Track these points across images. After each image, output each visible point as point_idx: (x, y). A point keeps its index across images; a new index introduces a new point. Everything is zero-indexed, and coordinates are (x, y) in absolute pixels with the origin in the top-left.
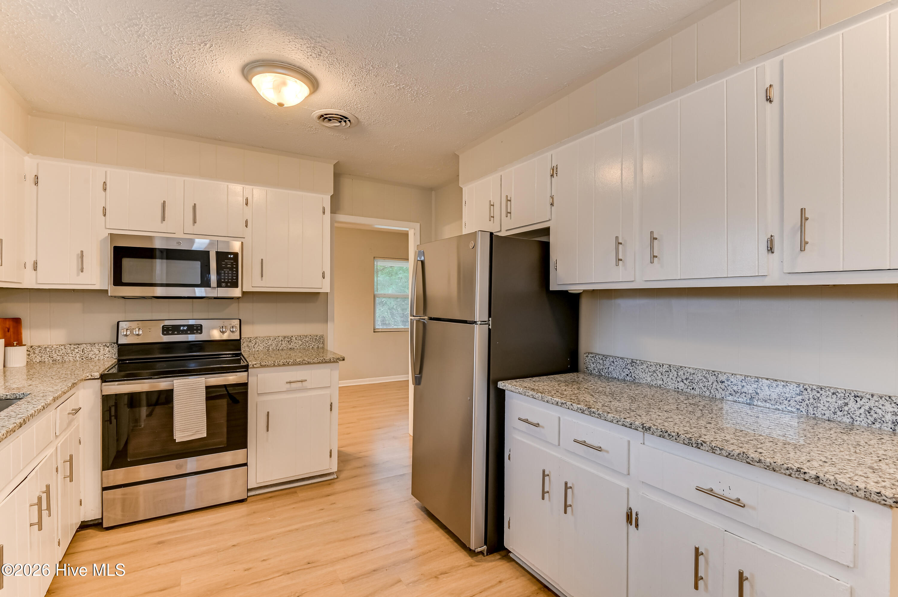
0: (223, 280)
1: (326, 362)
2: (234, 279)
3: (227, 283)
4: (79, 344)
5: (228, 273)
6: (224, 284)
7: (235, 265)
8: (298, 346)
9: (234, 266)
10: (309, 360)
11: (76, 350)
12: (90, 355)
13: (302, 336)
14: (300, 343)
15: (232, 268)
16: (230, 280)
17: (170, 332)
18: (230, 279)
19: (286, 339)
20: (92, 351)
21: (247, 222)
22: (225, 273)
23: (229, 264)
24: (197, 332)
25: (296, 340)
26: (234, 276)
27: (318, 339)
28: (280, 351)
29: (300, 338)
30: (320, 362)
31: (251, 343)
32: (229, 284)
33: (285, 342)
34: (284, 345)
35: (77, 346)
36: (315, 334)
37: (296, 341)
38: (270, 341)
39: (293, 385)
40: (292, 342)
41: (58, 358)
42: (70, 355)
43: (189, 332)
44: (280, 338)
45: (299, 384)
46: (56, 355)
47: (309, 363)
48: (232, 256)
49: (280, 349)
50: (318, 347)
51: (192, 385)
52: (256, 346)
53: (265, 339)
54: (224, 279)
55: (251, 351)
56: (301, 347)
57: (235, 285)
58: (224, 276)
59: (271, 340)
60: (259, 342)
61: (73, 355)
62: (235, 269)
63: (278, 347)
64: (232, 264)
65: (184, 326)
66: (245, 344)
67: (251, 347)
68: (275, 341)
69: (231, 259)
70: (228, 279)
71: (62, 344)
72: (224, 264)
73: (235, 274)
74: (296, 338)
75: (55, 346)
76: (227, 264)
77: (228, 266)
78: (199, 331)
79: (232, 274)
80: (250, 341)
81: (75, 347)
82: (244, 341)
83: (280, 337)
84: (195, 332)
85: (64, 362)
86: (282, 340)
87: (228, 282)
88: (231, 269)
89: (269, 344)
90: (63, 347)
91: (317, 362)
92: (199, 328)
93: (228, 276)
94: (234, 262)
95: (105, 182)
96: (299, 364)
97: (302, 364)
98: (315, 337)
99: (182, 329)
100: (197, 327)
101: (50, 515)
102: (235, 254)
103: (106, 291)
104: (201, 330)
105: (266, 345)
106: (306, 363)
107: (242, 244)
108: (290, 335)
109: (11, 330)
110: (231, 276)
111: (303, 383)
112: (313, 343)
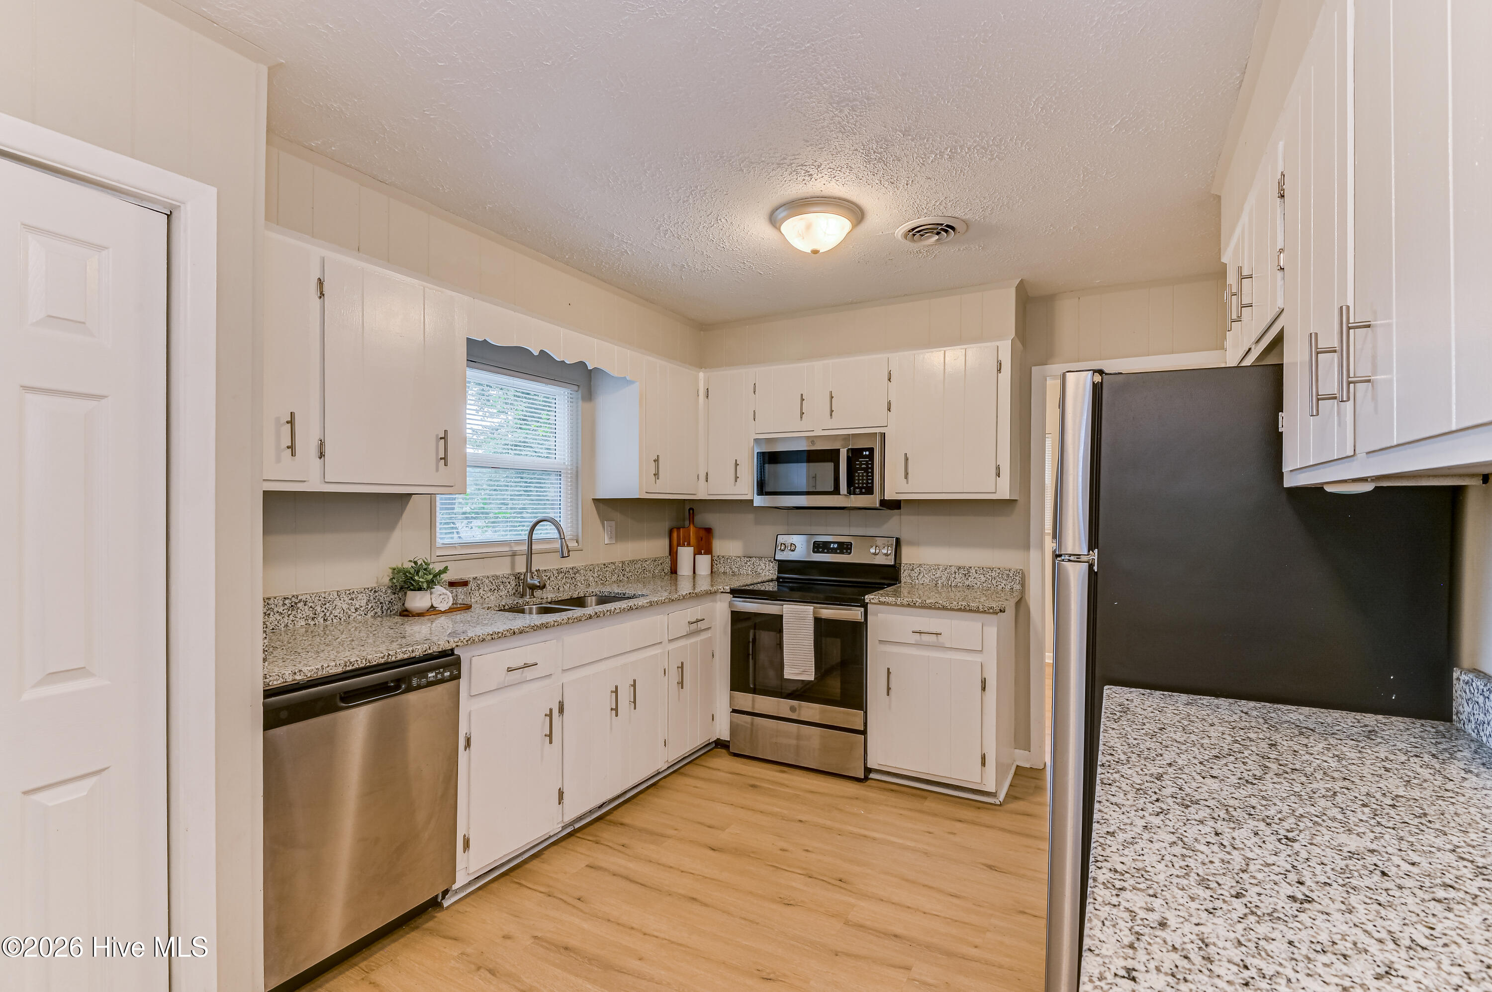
0: (857, 485)
1: (971, 611)
3: (861, 488)
4: (750, 557)
5: (863, 476)
6: (858, 490)
7: (870, 464)
8: (979, 583)
9: (870, 466)
10: (945, 603)
11: (749, 563)
12: (759, 569)
13: (985, 569)
14: (983, 579)
15: (868, 468)
16: (865, 485)
17: (821, 550)
18: (865, 483)
19: (961, 571)
20: (759, 565)
21: (889, 404)
22: (859, 476)
23: (864, 464)
24: (847, 552)
25: (976, 573)
26: (870, 479)
27: (1011, 575)
28: (953, 589)
29: (982, 570)
30: (961, 608)
31: (913, 572)
32: (864, 490)
33: (960, 575)
34: (958, 580)
36: (1008, 566)
37: (977, 576)
38: (939, 572)
39: (925, 638)
40: (970, 576)
41: (736, 570)
42: (744, 568)
43: (838, 551)
44: (953, 569)
45: (933, 638)
46: (734, 566)
47: (944, 608)
48: (867, 453)
49: (953, 585)
50: (1012, 589)
51: (800, 613)
52: (920, 577)
53: (932, 568)
54: (859, 483)
55: (913, 583)
56: (984, 585)
57: (869, 491)
58: (859, 480)
59: (940, 570)
60: (925, 572)
61: (746, 568)
62: (870, 470)
63: (950, 582)
64: (867, 464)
65: (834, 543)
66: (906, 573)
67: (913, 578)
68: (946, 572)
69: (866, 457)
70: (863, 483)
71: (739, 556)
72: (858, 464)
73: (870, 476)
74: (976, 570)
75: (734, 558)
76: (861, 464)
77: (863, 466)
78: (849, 551)
79: (867, 476)
80: (912, 570)
81: (748, 559)
82: (905, 568)
83: (952, 567)
84: (845, 551)
85: (740, 574)
86: (955, 572)
87: (863, 488)
88: (866, 470)
89: (937, 576)
90: (739, 559)
91: (956, 608)
92: (849, 546)
93: (863, 480)
94: (869, 461)
95: (755, 384)
96: (930, 608)
97: (935, 608)
98: (1007, 572)
99: (832, 546)
100: (847, 545)
101: (635, 708)
102: (871, 450)
103: (752, 501)
104: (851, 549)
105: (934, 577)
106: (940, 606)
107: (883, 435)
108: (968, 565)
109: (704, 539)
110: (865, 480)
111: (937, 636)
112: (1003, 581)
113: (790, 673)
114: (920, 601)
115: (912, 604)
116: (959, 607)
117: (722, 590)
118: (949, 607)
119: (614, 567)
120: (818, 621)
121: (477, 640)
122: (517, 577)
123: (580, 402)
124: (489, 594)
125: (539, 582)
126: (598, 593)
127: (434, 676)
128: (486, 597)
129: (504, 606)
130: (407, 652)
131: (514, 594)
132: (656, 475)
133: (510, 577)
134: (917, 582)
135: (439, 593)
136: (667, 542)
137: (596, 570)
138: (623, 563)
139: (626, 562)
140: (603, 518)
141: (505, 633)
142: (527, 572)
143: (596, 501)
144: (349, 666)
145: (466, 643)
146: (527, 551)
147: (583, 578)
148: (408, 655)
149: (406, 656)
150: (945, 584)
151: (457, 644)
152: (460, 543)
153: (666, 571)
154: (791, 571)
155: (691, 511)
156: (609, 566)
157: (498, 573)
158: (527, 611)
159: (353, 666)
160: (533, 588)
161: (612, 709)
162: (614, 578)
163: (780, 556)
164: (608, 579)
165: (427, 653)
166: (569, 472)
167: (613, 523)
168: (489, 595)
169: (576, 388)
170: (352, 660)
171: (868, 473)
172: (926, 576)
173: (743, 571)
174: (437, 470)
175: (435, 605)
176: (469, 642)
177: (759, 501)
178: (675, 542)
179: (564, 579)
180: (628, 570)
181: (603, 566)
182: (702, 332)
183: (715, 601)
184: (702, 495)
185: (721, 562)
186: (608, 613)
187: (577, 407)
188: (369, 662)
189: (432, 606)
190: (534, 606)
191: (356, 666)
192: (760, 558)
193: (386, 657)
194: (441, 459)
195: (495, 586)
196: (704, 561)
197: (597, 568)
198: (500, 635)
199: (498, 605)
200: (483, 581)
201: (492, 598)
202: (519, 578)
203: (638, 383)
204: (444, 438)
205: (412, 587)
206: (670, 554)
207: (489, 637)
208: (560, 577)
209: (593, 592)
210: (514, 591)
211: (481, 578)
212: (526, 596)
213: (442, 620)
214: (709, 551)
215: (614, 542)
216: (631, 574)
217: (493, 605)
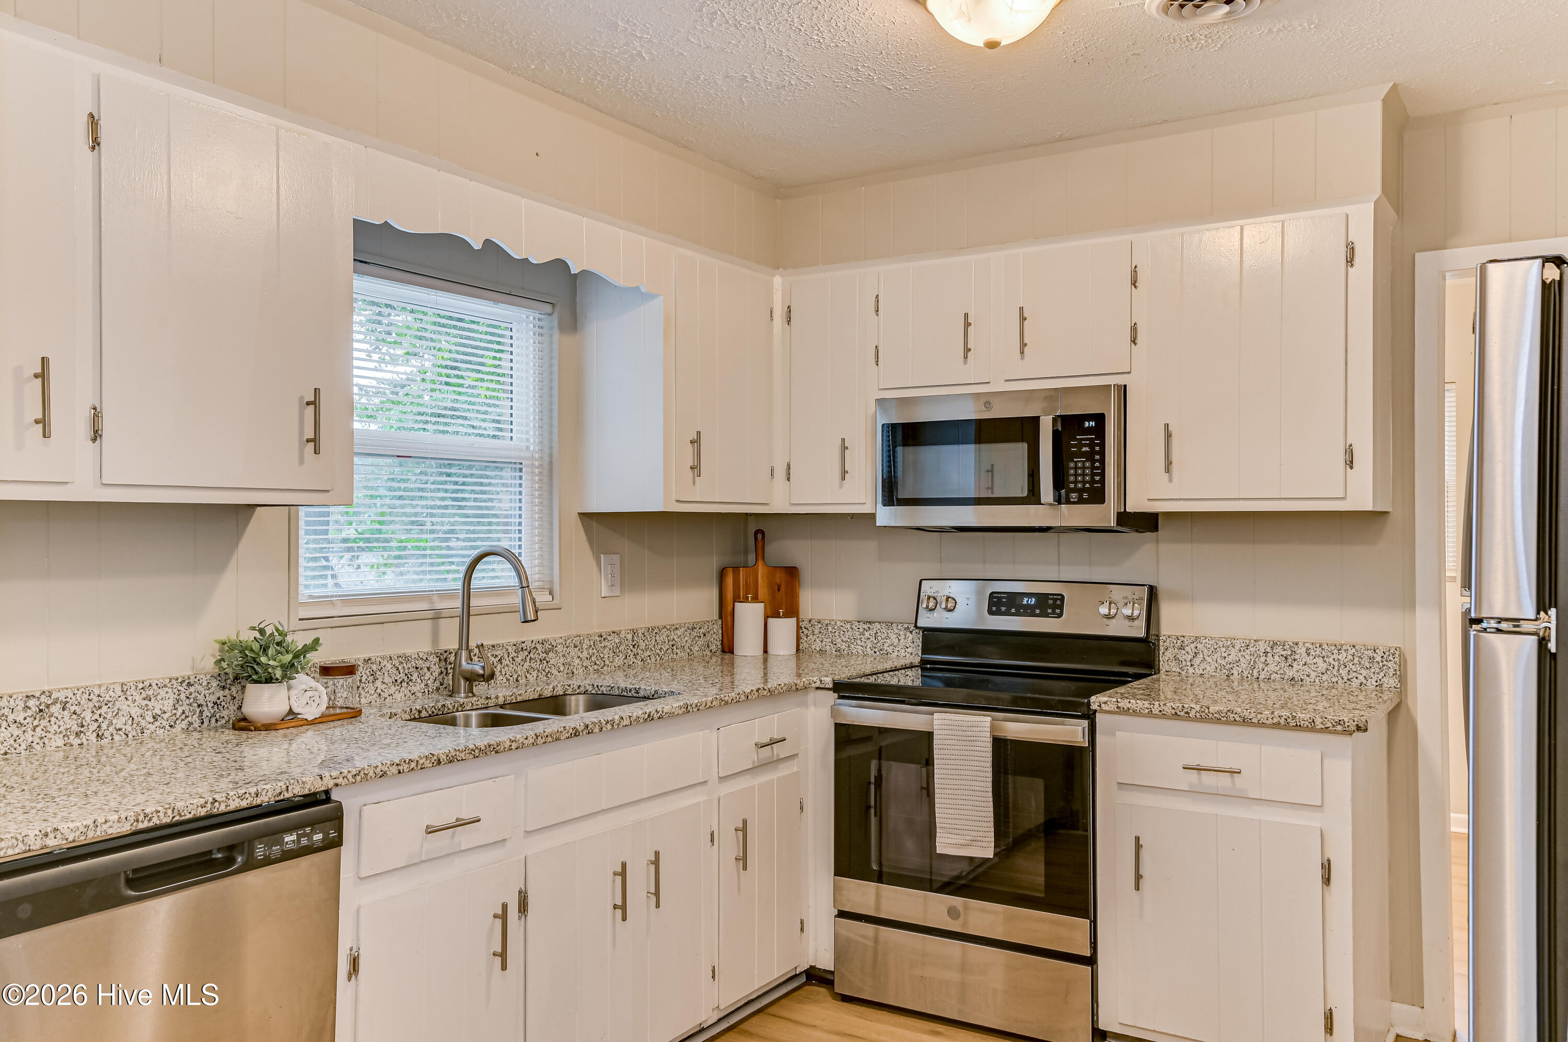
0: (1072, 486)
1: (1298, 727)
2: (1097, 482)
3: (1080, 491)
4: (870, 623)
5: (1084, 468)
6: (1074, 496)
7: (1097, 445)
8: (1313, 675)
9: (1097, 448)
10: (1246, 713)
11: (867, 634)
12: (886, 645)
13: (1325, 646)
14: (1322, 666)
15: (1093, 452)
16: (1087, 486)
17: (1003, 609)
18: (1087, 482)
19: (1279, 650)
20: (888, 637)
21: (1134, 329)
22: (1076, 468)
23: (1085, 445)
24: (1054, 612)
25: (1309, 654)
26: (1097, 474)
27: (1379, 659)
28: (1262, 684)
29: (1319, 649)
31: (1183, 652)
32: (1085, 496)
33: (1276, 658)
34: (1272, 667)
35: (868, 625)
36: (1371, 642)
37: (1309, 660)
38: (1233, 652)
39: (1209, 779)
40: (1295, 660)
41: (843, 647)
42: (859, 642)
43: (1038, 611)
44: (1262, 647)
45: (1224, 779)
46: (839, 640)
47: (1246, 722)
48: (1092, 424)
49: (1262, 677)
50: (1381, 685)
51: (965, 728)
52: (1197, 661)
53: (1220, 644)
54: (1076, 482)
55: (1184, 673)
56: (1324, 677)
57: (1097, 496)
58: (1076, 475)
59: (1237, 648)
60: (1205, 651)
61: (863, 644)
62: (1097, 457)
63: (1255, 672)
64: (1092, 445)
65: (1029, 595)
66: (1169, 654)
67: (1184, 663)
68: (1248, 651)
69: (1090, 431)
70: (1084, 482)
71: (849, 619)
72: (1074, 446)
73: (1097, 468)
74: (1308, 649)
75: (839, 623)
76: (1080, 446)
77: (1084, 449)
78: (1058, 611)
79: (1093, 468)
80: (1182, 648)
81: (866, 626)
82: (1167, 644)
83: (1260, 643)
84: (1050, 611)
85: (850, 654)
86: (1266, 653)
87: (1084, 490)
88: (1090, 456)
89: (1230, 659)
90: (848, 626)
91: (1270, 721)
92: (1058, 602)
93: (1084, 475)
94: (1096, 439)
95: (877, 296)
96: (1218, 721)
97: (1228, 723)
98: (1370, 653)
99: (1025, 602)
100: (1055, 600)
101: (658, 906)
102: (1100, 419)
103: (872, 517)
104: (1061, 607)
105: (1223, 662)
106: (1238, 719)
107: (1123, 391)
108: (1290, 638)
109: (783, 588)
110: (1087, 475)
111: (1232, 777)
112: (1363, 671)
113: (946, 844)
114: (1198, 708)
115: (1182, 714)
116: (1275, 720)
117: (818, 684)
118: (1255, 720)
119: (617, 641)
120: (1000, 745)
121: (371, 774)
122: (443, 657)
123: (556, 335)
124: (393, 689)
125: (483, 668)
126: (590, 688)
127: (294, 841)
128: (386, 695)
129: (420, 712)
130: (247, 795)
131: (438, 689)
132: (696, 468)
133: (431, 658)
134: (1191, 670)
135: (304, 687)
136: (714, 593)
137: (585, 646)
138: (634, 632)
139: (640, 631)
140: (598, 548)
141: (421, 762)
142: (460, 648)
143: (586, 517)
144: (142, 822)
145: (351, 780)
146: (460, 610)
147: (562, 660)
148: (249, 801)
149: (244, 804)
150: (1245, 674)
151: (337, 781)
152: (340, 596)
153: (713, 648)
154: (949, 649)
155: (760, 536)
156: (609, 638)
157: (408, 651)
158: (461, 721)
159: (150, 820)
160: (471, 678)
161: (615, 907)
162: (619, 661)
163: (927, 620)
164: (607, 662)
165: (282, 797)
166: (537, 463)
167: (616, 558)
168: (391, 692)
169: (548, 308)
170: (148, 811)
171: (1093, 461)
172: (1209, 659)
173: (857, 649)
174: (301, 462)
175: (296, 710)
176: (358, 778)
177: (886, 516)
178: (729, 595)
179: (528, 663)
180: (642, 645)
181: (598, 639)
182: (779, 201)
183: (805, 705)
184: (779, 505)
185: (816, 632)
186: (609, 726)
187: (551, 343)
188: (180, 815)
189: (291, 712)
190: (474, 713)
191: (156, 821)
192: (889, 624)
193: (209, 805)
194: (308, 441)
195: (402, 675)
196: (783, 629)
197: (587, 641)
198: (413, 765)
199: (408, 710)
200: (382, 665)
201: (398, 696)
202: (446, 660)
203: (662, 298)
204: (314, 403)
205: (254, 677)
206: (721, 617)
207: (394, 770)
208: (520, 658)
209: (579, 687)
210: (437, 684)
211: (378, 659)
212: (459, 693)
213: (309, 737)
214: (792, 611)
215: (618, 594)
216: (648, 653)
217: (400, 711)
